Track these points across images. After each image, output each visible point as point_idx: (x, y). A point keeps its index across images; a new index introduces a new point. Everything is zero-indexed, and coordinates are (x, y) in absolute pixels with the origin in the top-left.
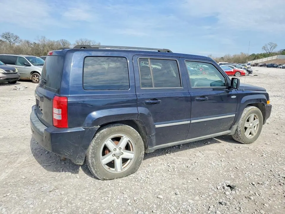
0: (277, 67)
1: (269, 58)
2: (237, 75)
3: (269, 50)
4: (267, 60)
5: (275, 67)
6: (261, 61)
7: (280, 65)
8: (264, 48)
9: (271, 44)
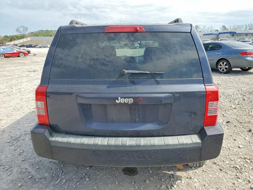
0: (35, 47)
1: (25, 40)
2: (21, 55)
3: (22, 32)
4: (23, 41)
5: (33, 47)
6: (19, 42)
7: (37, 45)
8: (17, 30)
9: (22, 27)
